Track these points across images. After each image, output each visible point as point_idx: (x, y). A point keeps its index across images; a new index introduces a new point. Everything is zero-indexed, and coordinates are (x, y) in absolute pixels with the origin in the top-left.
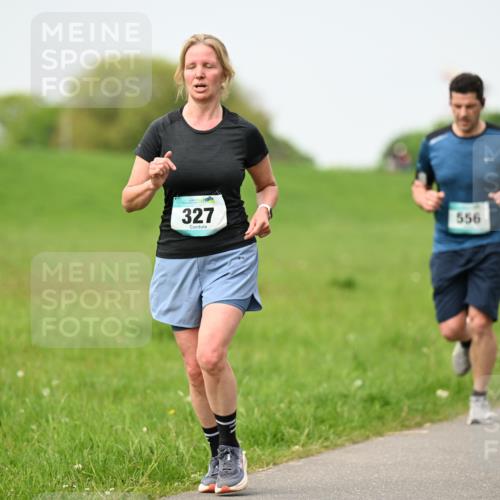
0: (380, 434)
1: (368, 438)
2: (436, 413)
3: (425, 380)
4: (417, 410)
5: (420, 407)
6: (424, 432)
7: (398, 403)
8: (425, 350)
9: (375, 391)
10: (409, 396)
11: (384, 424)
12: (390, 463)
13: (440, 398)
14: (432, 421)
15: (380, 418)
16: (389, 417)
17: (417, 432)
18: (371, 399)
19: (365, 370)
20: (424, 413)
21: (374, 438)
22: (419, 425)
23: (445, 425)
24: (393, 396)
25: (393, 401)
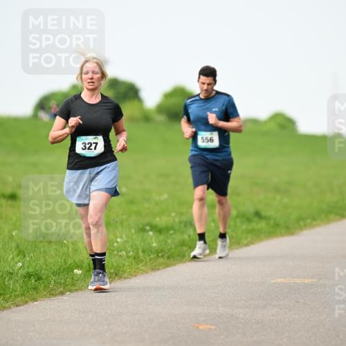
0: (35, 300)
1: (27, 302)
2: (74, 285)
3: (66, 263)
4: (60, 283)
5: (62, 281)
6: (65, 298)
7: (46, 278)
8: (65, 241)
9: (31, 270)
10: (54, 273)
11: (37, 292)
12: (42, 319)
13: (77, 274)
14: (71, 291)
15: (35, 289)
16: (41, 288)
17: (60, 297)
18: (29, 275)
19: (25, 256)
20: (65, 285)
21: (30, 303)
22: (62, 293)
23: (80, 293)
24: (44, 273)
25: (44, 277)
